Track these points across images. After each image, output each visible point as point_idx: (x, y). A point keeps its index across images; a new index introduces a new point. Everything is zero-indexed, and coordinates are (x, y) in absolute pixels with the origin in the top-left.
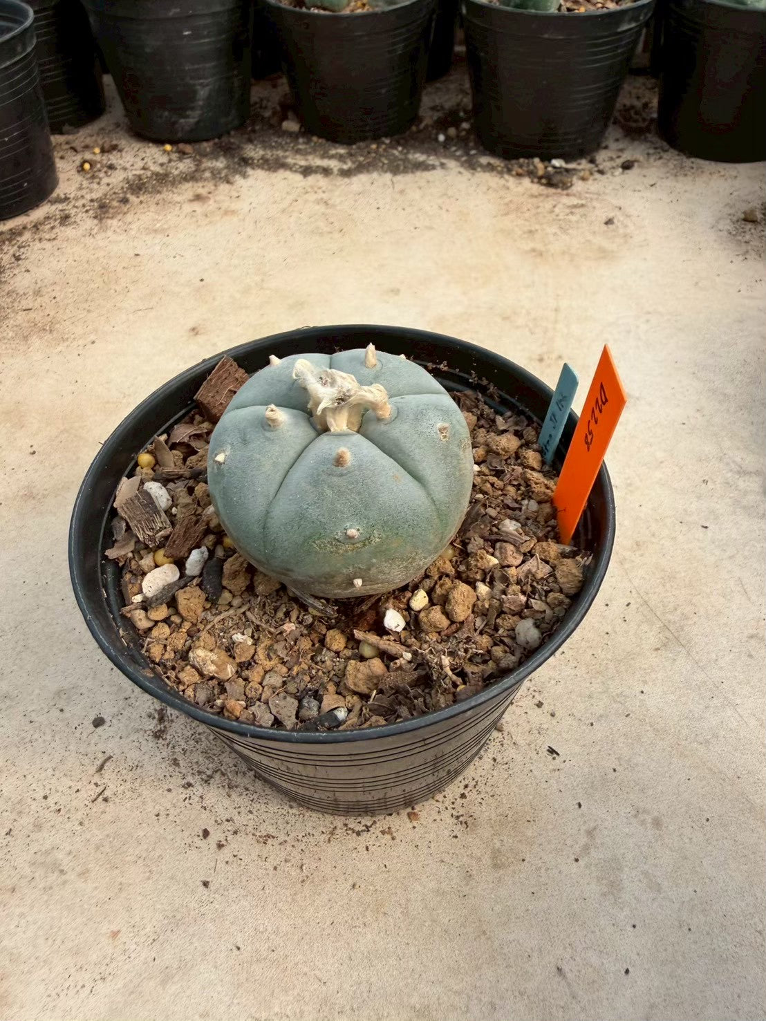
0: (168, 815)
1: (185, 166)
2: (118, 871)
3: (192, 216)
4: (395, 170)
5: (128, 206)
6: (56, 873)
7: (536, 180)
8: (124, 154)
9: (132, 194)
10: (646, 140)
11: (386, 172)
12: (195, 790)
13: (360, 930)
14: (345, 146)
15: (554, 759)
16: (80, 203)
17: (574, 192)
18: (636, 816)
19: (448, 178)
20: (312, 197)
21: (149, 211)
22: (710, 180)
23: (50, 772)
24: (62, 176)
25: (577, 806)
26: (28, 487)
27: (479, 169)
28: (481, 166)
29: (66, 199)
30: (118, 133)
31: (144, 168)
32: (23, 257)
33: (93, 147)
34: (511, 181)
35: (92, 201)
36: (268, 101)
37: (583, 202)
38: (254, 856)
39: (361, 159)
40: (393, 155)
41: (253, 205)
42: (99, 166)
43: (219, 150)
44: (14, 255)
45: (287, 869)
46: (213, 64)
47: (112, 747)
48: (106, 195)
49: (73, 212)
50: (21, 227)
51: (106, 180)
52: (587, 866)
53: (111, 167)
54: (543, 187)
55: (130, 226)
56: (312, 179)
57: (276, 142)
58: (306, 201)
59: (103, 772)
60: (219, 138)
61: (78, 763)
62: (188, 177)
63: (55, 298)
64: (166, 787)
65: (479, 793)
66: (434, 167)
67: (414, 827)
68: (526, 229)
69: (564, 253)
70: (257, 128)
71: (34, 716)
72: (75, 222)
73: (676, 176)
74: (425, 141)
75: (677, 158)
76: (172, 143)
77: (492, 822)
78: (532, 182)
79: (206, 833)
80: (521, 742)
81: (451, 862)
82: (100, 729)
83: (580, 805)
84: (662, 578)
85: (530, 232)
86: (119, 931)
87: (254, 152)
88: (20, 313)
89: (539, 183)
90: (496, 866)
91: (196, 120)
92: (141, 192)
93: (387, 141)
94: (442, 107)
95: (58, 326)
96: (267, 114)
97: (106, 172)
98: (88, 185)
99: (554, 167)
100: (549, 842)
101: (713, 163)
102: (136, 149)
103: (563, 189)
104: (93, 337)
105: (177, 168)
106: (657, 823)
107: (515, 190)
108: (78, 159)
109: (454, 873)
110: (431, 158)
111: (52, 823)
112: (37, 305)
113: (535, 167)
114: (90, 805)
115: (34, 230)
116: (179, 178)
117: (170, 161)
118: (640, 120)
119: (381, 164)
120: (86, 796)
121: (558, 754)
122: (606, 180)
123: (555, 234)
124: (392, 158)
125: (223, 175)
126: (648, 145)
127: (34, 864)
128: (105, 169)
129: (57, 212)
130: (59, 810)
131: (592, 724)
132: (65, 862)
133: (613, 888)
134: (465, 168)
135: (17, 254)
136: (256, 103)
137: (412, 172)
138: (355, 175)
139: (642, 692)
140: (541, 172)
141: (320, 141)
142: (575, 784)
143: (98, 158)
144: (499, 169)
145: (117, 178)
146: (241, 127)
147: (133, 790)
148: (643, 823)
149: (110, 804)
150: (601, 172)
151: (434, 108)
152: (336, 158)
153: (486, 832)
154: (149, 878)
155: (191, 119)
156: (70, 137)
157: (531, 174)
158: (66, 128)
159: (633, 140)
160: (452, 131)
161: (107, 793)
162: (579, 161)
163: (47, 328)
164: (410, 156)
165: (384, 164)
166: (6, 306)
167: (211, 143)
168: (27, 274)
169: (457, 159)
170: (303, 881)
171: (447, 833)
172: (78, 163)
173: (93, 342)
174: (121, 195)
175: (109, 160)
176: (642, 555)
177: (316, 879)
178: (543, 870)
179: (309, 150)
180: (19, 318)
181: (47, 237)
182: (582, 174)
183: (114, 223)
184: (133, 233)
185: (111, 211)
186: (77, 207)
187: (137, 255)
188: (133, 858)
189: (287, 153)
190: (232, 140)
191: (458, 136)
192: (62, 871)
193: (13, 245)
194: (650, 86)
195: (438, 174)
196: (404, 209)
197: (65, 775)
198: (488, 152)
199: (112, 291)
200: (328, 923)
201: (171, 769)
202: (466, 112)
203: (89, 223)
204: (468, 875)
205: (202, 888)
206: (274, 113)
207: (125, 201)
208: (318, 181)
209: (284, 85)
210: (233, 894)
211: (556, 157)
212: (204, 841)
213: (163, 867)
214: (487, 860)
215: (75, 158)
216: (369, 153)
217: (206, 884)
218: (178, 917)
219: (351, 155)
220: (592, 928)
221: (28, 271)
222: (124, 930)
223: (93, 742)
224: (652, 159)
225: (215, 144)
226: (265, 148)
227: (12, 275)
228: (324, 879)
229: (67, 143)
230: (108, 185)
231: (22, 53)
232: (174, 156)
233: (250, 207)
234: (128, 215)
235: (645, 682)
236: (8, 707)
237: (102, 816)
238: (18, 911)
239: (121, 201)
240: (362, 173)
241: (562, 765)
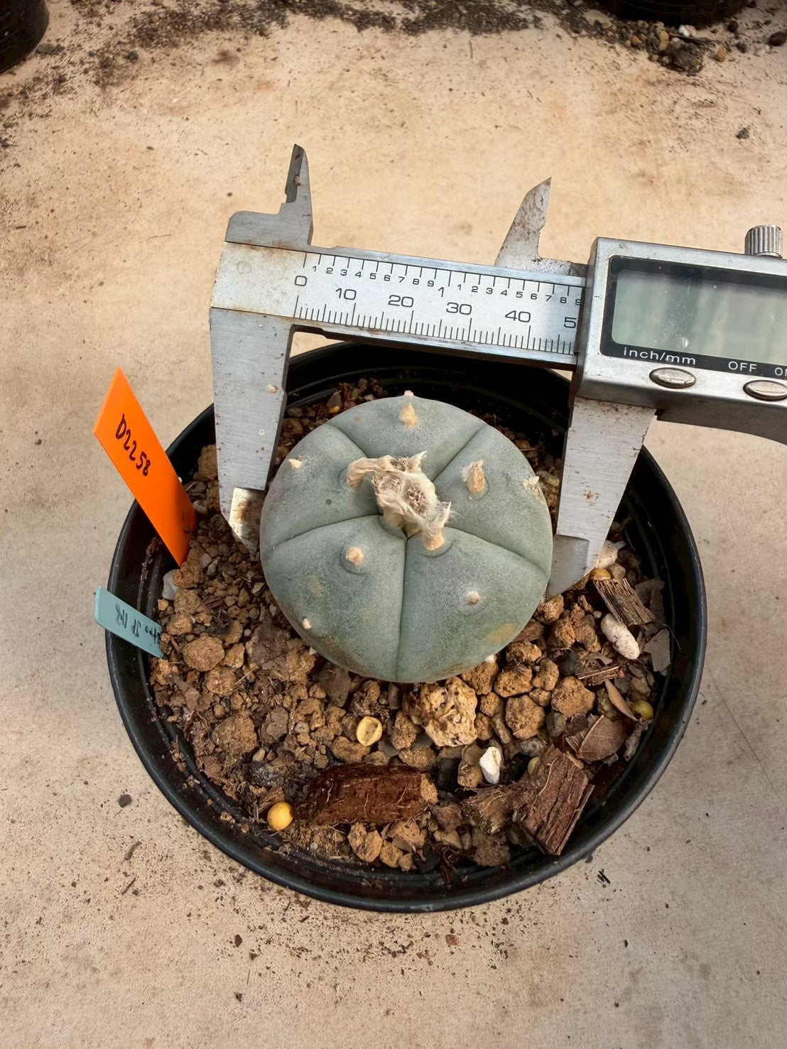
0: (199, 915)
1: (208, 1)
2: (150, 974)
3: (217, 88)
4: (475, 27)
5: (136, 67)
6: (89, 971)
7: (656, 57)
9: (142, 46)
11: (463, 28)
12: (227, 889)
15: (604, 886)
16: (76, 57)
17: (703, 79)
18: (683, 961)
19: (541, 44)
20: (368, 65)
21: (162, 76)
23: (77, 856)
25: (623, 944)
26: (35, 490)
27: (584, 32)
28: (587, 27)
29: (59, 49)
31: (155, 4)
32: (10, 142)
34: (622, 55)
35: (91, 54)
37: (713, 98)
38: (287, 970)
39: (433, 4)
41: (294, 74)
47: (140, 832)
48: (108, 45)
49: (68, 71)
50: (6, 92)
51: (108, 20)
52: (627, 1013)
54: (663, 69)
55: (141, 100)
56: (368, 35)
58: (361, 71)
59: (132, 860)
61: (106, 847)
62: (212, 21)
63: (52, 211)
64: (197, 883)
65: (522, 919)
66: (525, 25)
67: (452, 953)
68: (636, 138)
69: (679, 181)
71: (57, 788)
72: (72, 89)
77: (533, 954)
78: (650, 59)
79: (239, 941)
81: (488, 995)
82: (127, 808)
83: (626, 943)
84: (746, 671)
85: (641, 143)
86: (153, 1039)
88: (13, 232)
89: (660, 61)
90: (534, 1004)
92: (153, 44)
95: (57, 255)
97: (108, 6)
98: (85, 27)
99: (682, 37)
100: (591, 983)
103: (689, 74)
104: (100, 275)
105: (197, 6)
106: (705, 971)
109: (491, 1008)
110: (524, 8)
111: (82, 914)
112: (32, 220)
113: (657, 36)
114: (120, 896)
115: (22, 97)
116: (199, 23)
119: (457, 16)
120: (115, 886)
121: (609, 882)
122: (747, 62)
123: (672, 149)
124: (472, 4)
125: (256, 20)
127: (67, 958)
129: (49, 71)
131: (648, 849)
132: (97, 960)
133: (652, 1039)
134: (566, 29)
137: (498, 32)
138: (423, 31)
139: (707, 815)
140: (663, 46)
142: (623, 918)
144: (610, 33)
145: (121, 19)
147: (164, 884)
148: (690, 969)
149: (141, 898)
150: (742, 48)
153: (525, 964)
157: (651, 46)
161: (137, 885)
162: (714, 27)
163: (45, 259)
165: (461, 15)
168: (17, 171)
169: (557, 12)
170: (337, 1002)
171: (485, 962)
173: (101, 284)
174: (128, 47)
176: (726, 639)
177: (349, 1002)
178: (581, 1013)
180: (11, 239)
181: (39, 111)
182: (716, 49)
183: (119, 93)
184: (144, 111)
185: (116, 72)
186: (73, 64)
187: (150, 148)
188: (166, 961)
192: (94, 970)
195: (530, 34)
196: (483, 94)
197: (93, 861)
199: (122, 205)
201: (202, 862)
204: (504, 1012)
205: (234, 1000)
207: (132, 57)
208: (376, 38)
210: (266, 1009)
211: (685, 23)
212: (237, 948)
213: (196, 973)
214: (524, 996)
217: (239, 997)
218: (212, 1029)
221: (18, 165)
222: (158, 1038)
223: (120, 823)
228: (357, 1002)
230: (111, 28)
233: (289, 78)
234: (138, 81)
235: (712, 802)
236: (30, 775)
237: (133, 911)
238: (53, 1007)
239: (127, 58)
240: (433, 28)
241: (612, 895)
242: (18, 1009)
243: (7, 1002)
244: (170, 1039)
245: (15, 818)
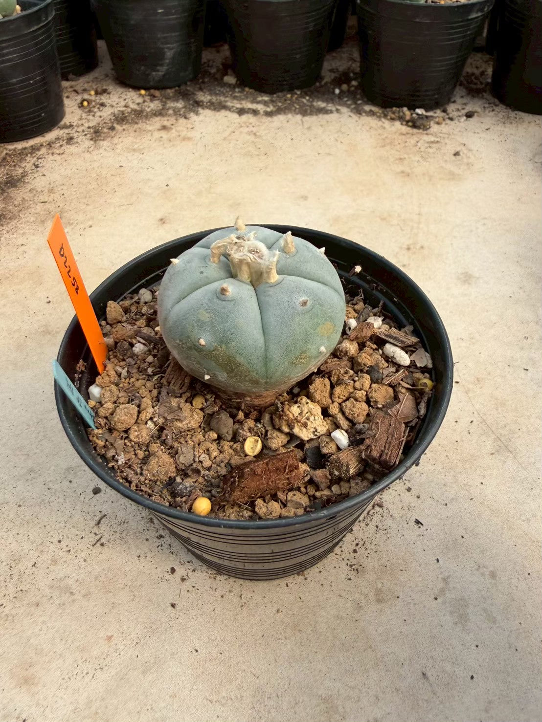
0: (146, 556)
1: (155, 105)
2: (111, 594)
3: (160, 141)
4: (304, 113)
5: (114, 132)
6: (68, 594)
7: (404, 123)
8: (111, 96)
9: (118, 124)
10: (483, 98)
11: (297, 114)
12: (165, 540)
13: (282, 641)
14: (268, 95)
15: (419, 527)
16: (80, 129)
17: (432, 132)
18: (478, 570)
19: (341, 119)
20: (246, 130)
21: (129, 136)
22: (528, 127)
23: (62, 524)
24: (67, 110)
25: (436, 561)
26: (46, 326)
27: (364, 114)
28: (365, 112)
29: (71, 126)
30: (106, 81)
31: (126, 106)
32: (40, 165)
33: (90, 91)
34: (386, 123)
35: (89, 128)
36: (214, 62)
37: (438, 139)
38: (207, 587)
39: (280, 104)
40: (303, 102)
41: (203, 134)
42: (93, 103)
43: (179, 95)
44: (34, 164)
45: (230, 597)
46: (177, 34)
47: (106, 508)
48: (99, 124)
49: (75, 135)
50: (39, 145)
51: (98, 114)
52: (444, 603)
53: (103, 105)
54: (409, 128)
55: (117, 146)
56: (245, 117)
57: (219, 91)
58: (241, 132)
59: (100, 525)
60: (179, 86)
61: (82, 519)
62: (157, 113)
63: (63, 195)
64: (145, 537)
65: (366, 549)
66: (331, 112)
67: (320, 572)
68: (398, 157)
69: (424, 174)
70: (206, 80)
71: (51, 485)
72: (77, 142)
73: (504, 123)
74: (325, 93)
75: (505, 110)
76: (146, 89)
77: (376, 570)
78: (402, 124)
79: (173, 570)
80: (396, 515)
81: (347, 597)
82: (98, 495)
83: (438, 561)
84: (496, 404)
85: (401, 159)
86: (112, 636)
87: (204, 97)
88: (39, 204)
89: (407, 125)
90: (379, 601)
91: (163, 73)
92: (124, 123)
93: (299, 92)
94: (337, 69)
95: (65, 214)
96: (213, 71)
97: (99, 108)
98: (86, 117)
99: (418, 114)
100: (417, 586)
101: (531, 115)
102: (120, 93)
103: (424, 130)
104: (90, 223)
105: (149, 107)
106: (493, 575)
107: (390, 129)
108: (79, 98)
109: (349, 605)
110: (330, 105)
111: (64, 559)
112: (51, 199)
113: (404, 114)
114: (91, 548)
115: (48, 147)
116: (150, 114)
117: (144, 102)
118: (479, 83)
119: (293, 108)
120: (88, 542)
121: (422, 525)
122: (454, 125)
123: (418, 161)
124: (301, 104)
125: (182, 113)
126: (484, 101)
127: (52, 587)
128: (98, 106)
129: (65, 135)
130: (69, 551)
131: (446, 505)
132: (74, 587)
133: (462, 619)
134: (354, 113)
135: (36, 164)
136: (205, 63)
137: (317, 115)
138: (276, 115)
139: (482, 483)
140: (408, 118)
141: (251, 90)
142: (434, 546)
143: (93, 98)
144: (378, 114)
145: (106, 113)
146: (194, 79)
147: (121, 539)
148: (483, 574)
149: (106, 547)
150: (451, 119)
151: (331, 71)
152: (262, 103)
153: (371, 576)
154: (133, 600)
155: (160, 72)
156: (73, 83)
157: (401, 119)
158: (71, 76)
159: (473, 97)
160: (345, 87)
161: (103, 540)
162: (435, 111)
164: (315, 104)
165: (296, 108)
166: (29, 199)
167: (173, 90)
168: (43, 178)
169: (348, 106)
170: (242, 606)
171: (343, 576)
172: (79, 101)
173: (91, 227)
174: (110, 125)
175: (101, 99)
176: (481, 388)
177: (251, 605)
178: (412, 604)
179: (243, 97)
180: (38, 208)
181: (58, 152)
182: (437, 120)
183: (105, 144)
184: (118, 151)
185: (103, 135)
186: (78, 132)
187: (121, 166)
188: (122, 586)
189: (227, 99)
190: (188, 88)
191: (349, 91)
192: (72, 593)
193: (33, 157)
194: (485, 60)
195: (335, 116)
196: (310, 141)
197: (73, 527)
198: (370, 103)
199: (104, 191)
200: (260, 635)
201: (148, 525)
202: (355, 73)
203: (88, 143)
204: (359, 607)
205: (171, 608)
206: (218, 70)
207: (112, 128)
208: (249, 119)
209: (226, 50)
210: (193, 613)
211: (419, 107)
212: (172, 575)
213: (143, 593)
214: (372, 596)
215: (76, 98)
216: (286, 100)
217: (173, 606)
218: (154, 627)
219: (272, 101)
220: (447, 646)
221: (44, 175)
222: (115, 635)
223: (93, 504)
224: (487, 111)
225: (176, 91)
226: (211, 94)
227: (33, 178)
228: (257, 605)
229: (71, 87)
230: (101, 117)
231: (44, 21)
232: (147, 98)
233: (201, 135)
234: (115, 139)
235: (484, 476)
236: (33, 478)
237: (100, 556)
238: (41, 619)
239: (109, 129)
240: (280, 114)
241: (425, 532)
242: (16, 621)
243: (8, 617)
244: (124, 635)
245: (21, 503)
